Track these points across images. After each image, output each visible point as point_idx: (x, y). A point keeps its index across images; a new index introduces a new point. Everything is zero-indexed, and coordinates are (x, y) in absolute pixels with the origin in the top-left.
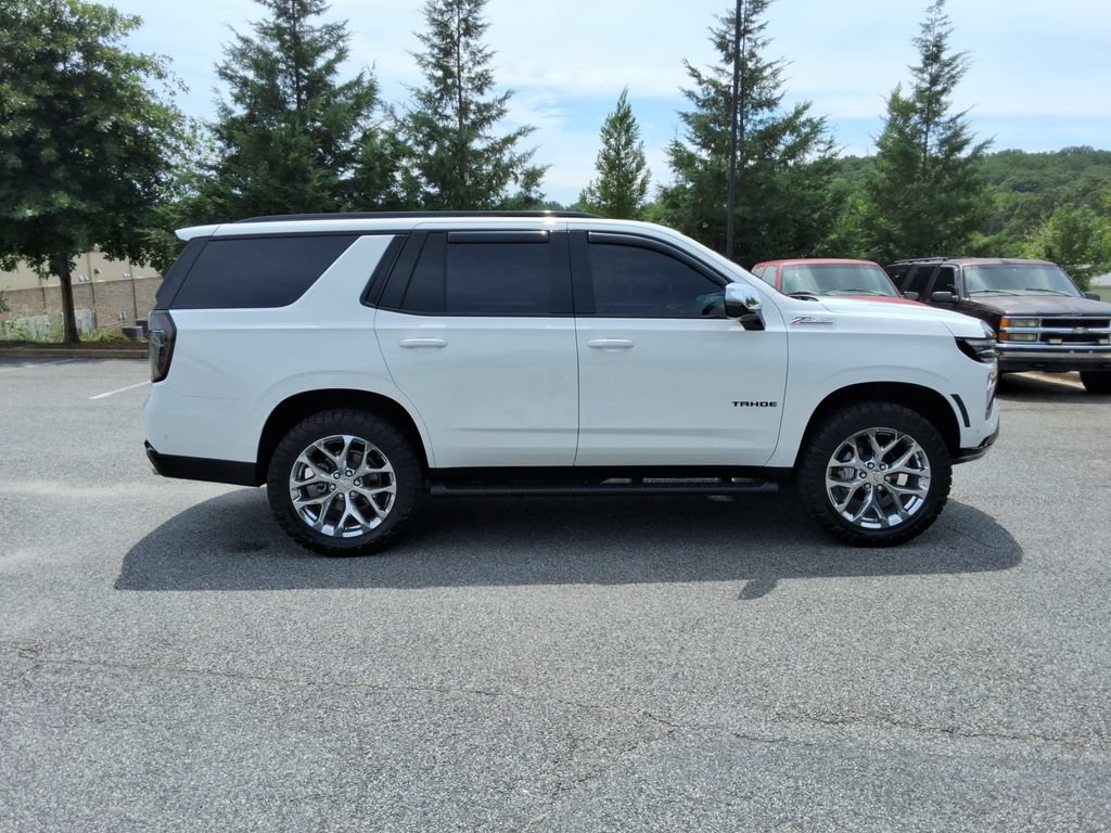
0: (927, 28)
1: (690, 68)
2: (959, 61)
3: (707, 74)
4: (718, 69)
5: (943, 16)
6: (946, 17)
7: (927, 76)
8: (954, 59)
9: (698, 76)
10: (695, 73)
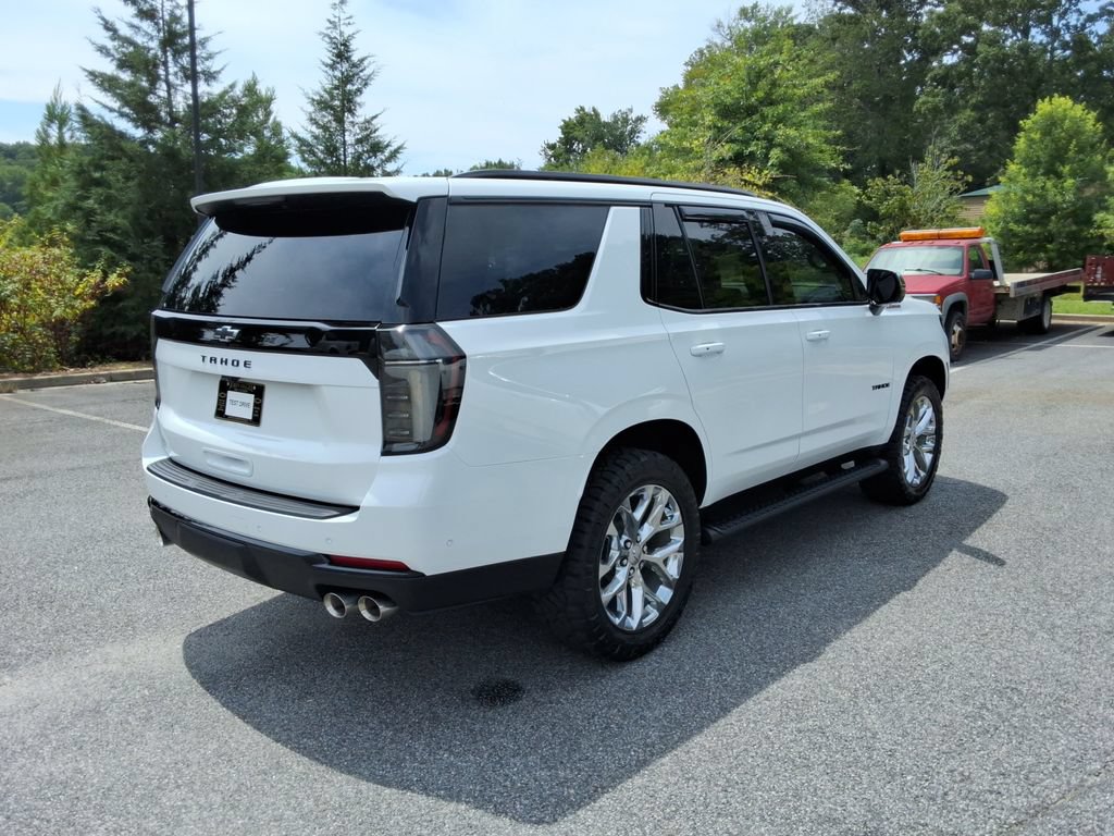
0: (334, 25)
1: (103, 19)
2: (366, 63)
3: (125, 31)
4: (132, 26)
5: (348, 15)
6: (351, 17)
7: (338, 74)
8: (362, 60)
9: (115, 31)
10: (108, 27)
